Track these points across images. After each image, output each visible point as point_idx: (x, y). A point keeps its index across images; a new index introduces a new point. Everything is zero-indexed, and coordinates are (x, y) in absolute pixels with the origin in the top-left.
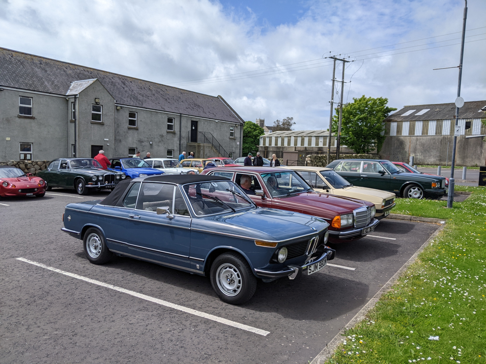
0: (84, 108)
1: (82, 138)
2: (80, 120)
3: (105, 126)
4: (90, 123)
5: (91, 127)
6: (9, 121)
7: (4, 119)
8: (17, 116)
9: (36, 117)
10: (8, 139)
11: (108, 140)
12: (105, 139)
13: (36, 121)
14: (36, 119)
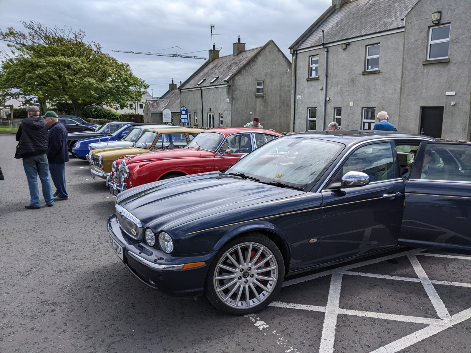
0: (413, 40)
1: (405, 95)
2: (405, 64)
3: (451, 65)
4: (421, 65)
5: (423, 73)
6: (354, 82)
7: (350, 79)
8: (361, 73)
9: (381, 71)
10: (351, 104)
11: (453, 93)
12: (448, 93)
13: (380, 75)
14: (382, 72)
